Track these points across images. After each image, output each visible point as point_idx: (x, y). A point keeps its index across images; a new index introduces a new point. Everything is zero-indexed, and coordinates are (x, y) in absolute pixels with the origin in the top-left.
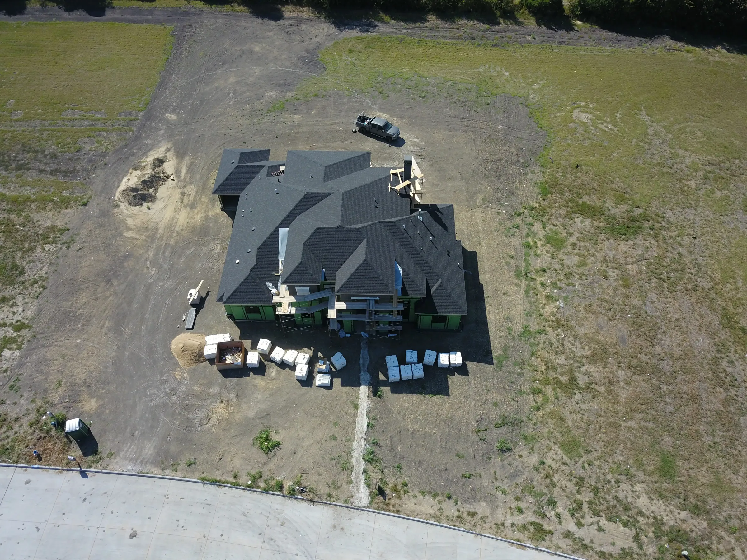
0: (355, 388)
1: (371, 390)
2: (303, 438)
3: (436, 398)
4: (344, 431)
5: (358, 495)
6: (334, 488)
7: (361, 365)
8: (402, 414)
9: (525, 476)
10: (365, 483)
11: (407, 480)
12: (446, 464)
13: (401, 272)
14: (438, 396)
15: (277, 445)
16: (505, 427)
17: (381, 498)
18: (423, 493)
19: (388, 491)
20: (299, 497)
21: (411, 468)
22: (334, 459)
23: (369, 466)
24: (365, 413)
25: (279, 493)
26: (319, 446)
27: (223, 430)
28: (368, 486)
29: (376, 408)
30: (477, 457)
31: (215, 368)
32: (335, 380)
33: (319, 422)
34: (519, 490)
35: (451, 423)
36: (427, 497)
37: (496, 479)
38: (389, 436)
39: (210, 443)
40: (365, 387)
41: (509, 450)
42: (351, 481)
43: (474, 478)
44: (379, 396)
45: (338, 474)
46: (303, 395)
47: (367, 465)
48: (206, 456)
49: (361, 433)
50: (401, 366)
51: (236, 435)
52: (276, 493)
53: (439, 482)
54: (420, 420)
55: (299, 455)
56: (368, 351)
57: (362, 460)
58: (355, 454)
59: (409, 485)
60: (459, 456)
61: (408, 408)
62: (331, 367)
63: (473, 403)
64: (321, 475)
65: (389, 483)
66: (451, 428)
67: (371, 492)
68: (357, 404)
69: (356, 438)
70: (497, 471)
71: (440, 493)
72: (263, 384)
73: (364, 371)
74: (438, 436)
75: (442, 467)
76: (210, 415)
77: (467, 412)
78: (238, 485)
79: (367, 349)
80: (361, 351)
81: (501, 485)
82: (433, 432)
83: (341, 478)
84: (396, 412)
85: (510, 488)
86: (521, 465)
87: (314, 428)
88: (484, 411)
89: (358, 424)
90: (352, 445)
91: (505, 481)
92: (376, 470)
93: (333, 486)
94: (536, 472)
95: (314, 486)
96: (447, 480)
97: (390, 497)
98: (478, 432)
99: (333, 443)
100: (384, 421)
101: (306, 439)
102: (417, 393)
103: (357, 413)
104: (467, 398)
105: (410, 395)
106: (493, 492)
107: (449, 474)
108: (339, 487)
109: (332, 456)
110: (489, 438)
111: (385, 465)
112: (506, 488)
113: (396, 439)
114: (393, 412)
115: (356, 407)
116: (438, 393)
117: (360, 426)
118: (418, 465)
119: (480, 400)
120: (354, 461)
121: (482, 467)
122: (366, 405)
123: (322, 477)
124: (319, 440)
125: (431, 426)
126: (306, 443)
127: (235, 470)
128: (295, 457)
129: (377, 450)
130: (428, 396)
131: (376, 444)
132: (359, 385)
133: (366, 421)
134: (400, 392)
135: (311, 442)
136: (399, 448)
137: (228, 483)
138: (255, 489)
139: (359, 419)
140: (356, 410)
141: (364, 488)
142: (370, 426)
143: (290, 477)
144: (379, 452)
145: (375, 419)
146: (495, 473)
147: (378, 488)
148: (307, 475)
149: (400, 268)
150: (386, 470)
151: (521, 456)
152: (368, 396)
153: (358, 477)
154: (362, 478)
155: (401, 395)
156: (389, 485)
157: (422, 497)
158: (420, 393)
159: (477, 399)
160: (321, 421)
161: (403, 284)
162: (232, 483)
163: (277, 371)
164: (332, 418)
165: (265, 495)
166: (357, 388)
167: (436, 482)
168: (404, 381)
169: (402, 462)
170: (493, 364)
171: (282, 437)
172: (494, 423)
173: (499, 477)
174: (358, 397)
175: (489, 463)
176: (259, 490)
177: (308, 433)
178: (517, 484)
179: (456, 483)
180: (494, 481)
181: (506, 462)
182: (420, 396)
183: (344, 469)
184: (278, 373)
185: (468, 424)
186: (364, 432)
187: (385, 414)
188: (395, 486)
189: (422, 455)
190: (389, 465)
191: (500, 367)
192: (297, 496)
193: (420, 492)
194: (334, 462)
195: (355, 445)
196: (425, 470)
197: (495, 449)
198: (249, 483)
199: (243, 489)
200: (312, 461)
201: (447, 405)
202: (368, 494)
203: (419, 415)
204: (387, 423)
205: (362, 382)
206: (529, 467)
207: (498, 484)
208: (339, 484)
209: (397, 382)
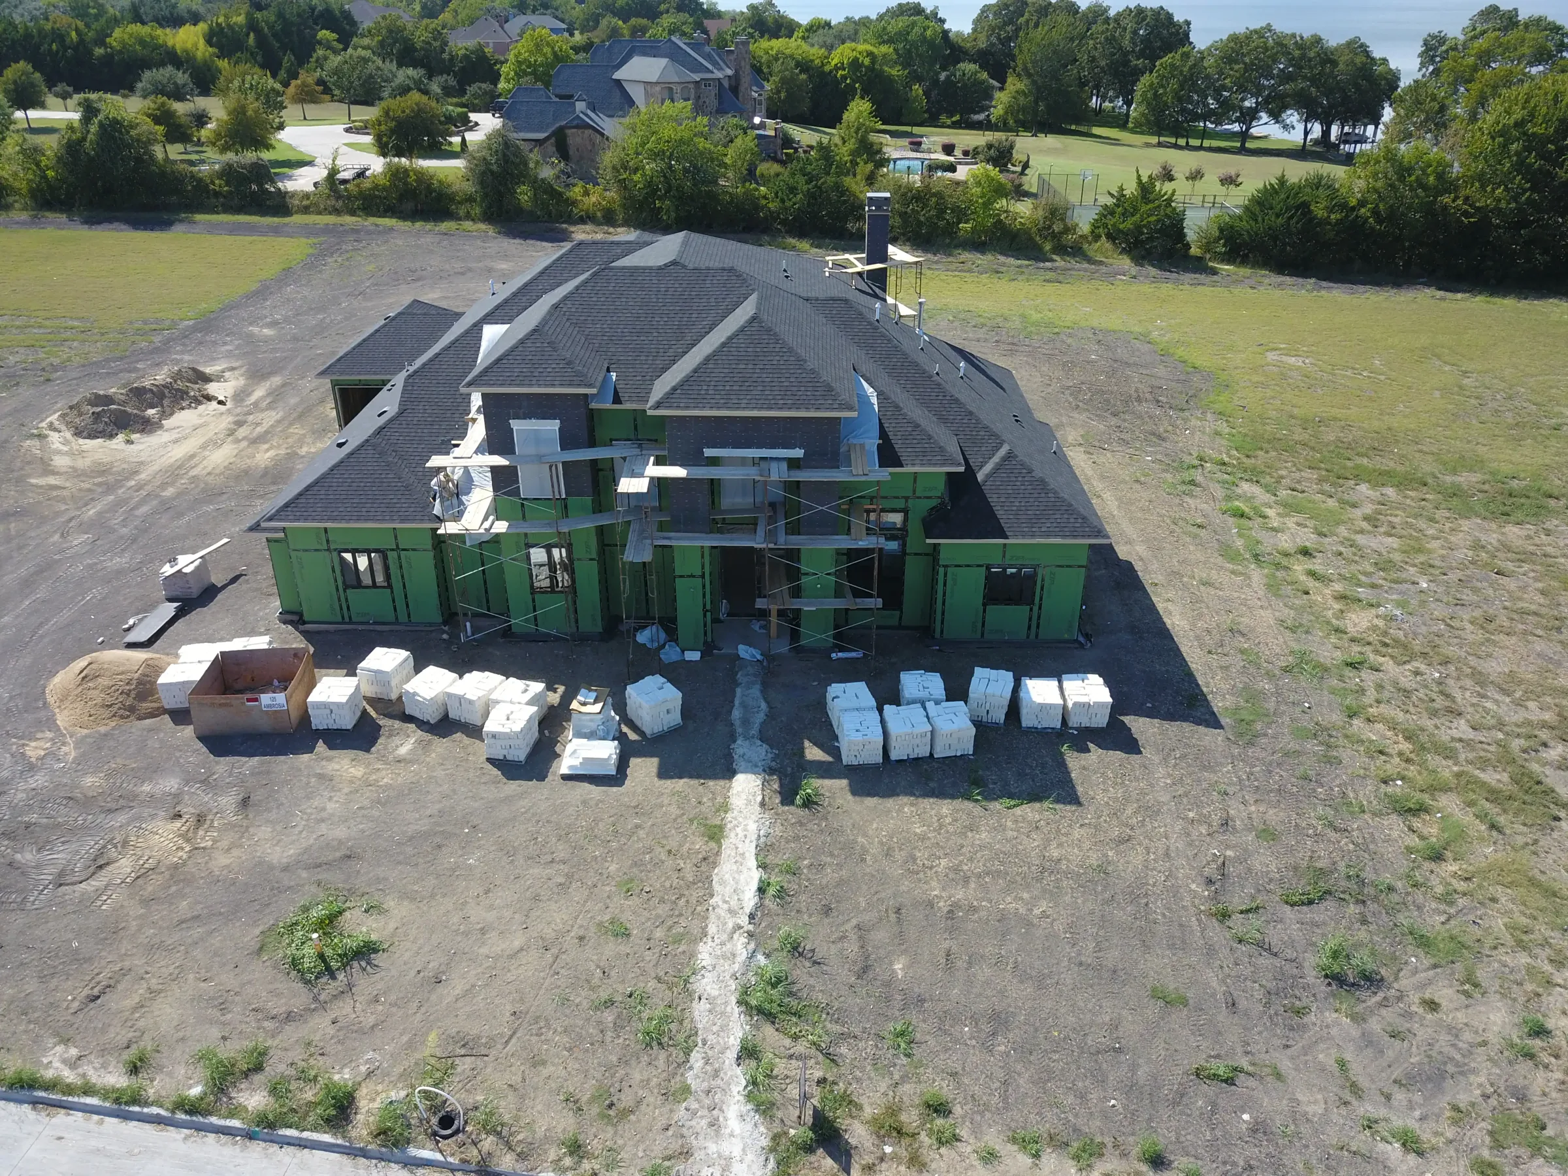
0: (711, 783)
1: (776, 786)
2: (483, 931)
3: (1029, 811)
4: (663, 910)
5: (712, 1148)
6: (603, 1116)
7: (737, 723)
8: (899, 856)
9: (1482, 1079)
10: (749, 1097)
11: (944, 1088)
12: (1115, 1026)
13: (874, 400)
14: (1037, 805)
15: (366, 952)
16: (1329, 903)
17: (829, 1162)
18: (1030, 1144)
19: (857, 1133)
20: (426, 1154)
21: (957, 1041)
22: (609, 1003)
23: (768, 1030)
24: (750, 850)
25: (327, 1138)
26: (549, 956)
27: (146, 902)
28: (764, 1108)
29: (796, 838)
30: (1243, 1004)
31: (188, 731)
32: (634, 762)
33: (561, 880)
34: (1478, 1134)
35: (1105, 888)
36: (1050, 1159)
37: (1355, 1089)
38: (854, 922)
39: (70, 941)
40: (751, 777)
41: (1371, 980)
42: (686, 1090)
43: (1252, 1082)
44: (808, 803)
45: (623, 1061)
46: (508, 800)
47: (756, 1027)
48: (31, 986)
49: (731, 911)
50: (886, 707)
51: (196, 918)
52: (315, 1136)
53: (1094, 1097)
54: (979, 876)
55: (457, 986)
56: (764, 692)
57: (735, 1010)
58: (706, 984)
59: (958, 1110)
60: (1169, 1001)
61: (923, 838)
62: (625, 729)
63: (1179, 825)
64: (544, 1063)
65: (863, 1100)
66: (1106, 902)
67: (776, 1138)
68: (721, 828)
69: (712, 929)
70: (1348, 1056)
71: (1108, 1140)
72: (358, 771)
73: (746, 738)
74: (1059, 927)
75: (1098, 1038)
76: (113, 853)
77: (1161, 852)
78: (135, 1101)
79: (758, 686)
80: (739, 691)
81: (1382, 1112)
82: (1037, 912)
83: (637, 1076)
84: (874, 850)
85: (1431, 1125)
86: (1444, 1038)
87: (536, 898)
88: (1229, 853)
89: (722, 882)
90: (692, 955)
91: (1400, 1096)
92: (801, 1047)
93: (595, 1110)
94: (1524, 1066)
95: (506, 1110)
96: (1130, 1089)
97: (868, 1159)
98: (1224, 916)
99: (611, 948)
100: (830, 875)
101: (493, 934)
102: (953, 797)
103: (718, 853)
104: (1151, 811)
105: (927, 803)
106: (1361, 1140)
107: (1134, 1067)
108: (626, 1113)
109: (604, 996)
110: (1274, 936)
111: (837, 1028)
112: (1412, 1124)
113: (880, 936)
114: (865, 851)
115: (715, 834)
116: (1035, 797)
117: (728, 890)
118: (987, 1028)
119: (1204, 820)
120: (699, 1010)
121: (1277, 1042)
122: (753, 827)
123: (545, 1072)
124: (549, 933)
125: (1026, 895)
126: (496, 945)
127: (147, 1044)
128: (434, 997)
129: (801, 973)
130: (996, 806)
131: (796, 949)
132: (729, 773)
133: (752, 876)
134: (890, 792)
135: (517, 944)
136: (898, 966)
137: (88, 1090)
138: (214, 1120)
139: (725, 870)
140: (713, 844)
141: (742, 1117)
142: (771, 891)
143: (398, 1070)
144: (812, 981)
145: (793, 872)
146: (1342, 1064)
147: (809, 1120)
148: (479, 1063)
149: (870, 390)
150: (844, 1050)
151: (1432, 1005)
152: (763, 804)
153: (716, 1073)
154: (737, 1079)
155: (890, 803)
156: (860, 1107)
157: (1025, 1160)
158: (968, 797)
159: (1191, 815)
160: (570, 876)
161: (883, 434)
162: (105, 1093)
163: (419, 742)
164: (613, 868)
165: (257, 1147)
166: (722, 783)
167: (1082, 1096)
168: (900, 762)
169: (914, 1017)
170: (1221, 727)
171: (392, 926)
172: (1279, 892)
173: (1363, 1082)
174: (725, 807)
175: (1304, 1028)
176: (235, 1123)
177: (507, 914)
178: (1456, 1108)
179: (1175, 1104)
180: (1348, 1096)
181: (1375, 1025)
182: (968, 805)
183: (655, 1039)
184: (424, 746)
185: (1175, 892)
186: (748, 911)
187: (832, 855)
188: (893, 1111)
189: (1002, 993)
190: (857, 1030)
191: (1247, 735)
192: (414, 1151)
193: (1014, 1140)
194: (609, 1017)
195: (705, 954)
196: (1025, 1050)
197: (1312, 977)
198: (196, 1091)
199: (157, 1120)
200: (509, 1008)
201: (1077, 833)
202: (765, 1142)
203: (971, 859)
204: (841, 883)
205: (739, 763)
206: (1484, 1043)
207: (1369, 1108)
208: (626, 1100)
209: (875, 766)
